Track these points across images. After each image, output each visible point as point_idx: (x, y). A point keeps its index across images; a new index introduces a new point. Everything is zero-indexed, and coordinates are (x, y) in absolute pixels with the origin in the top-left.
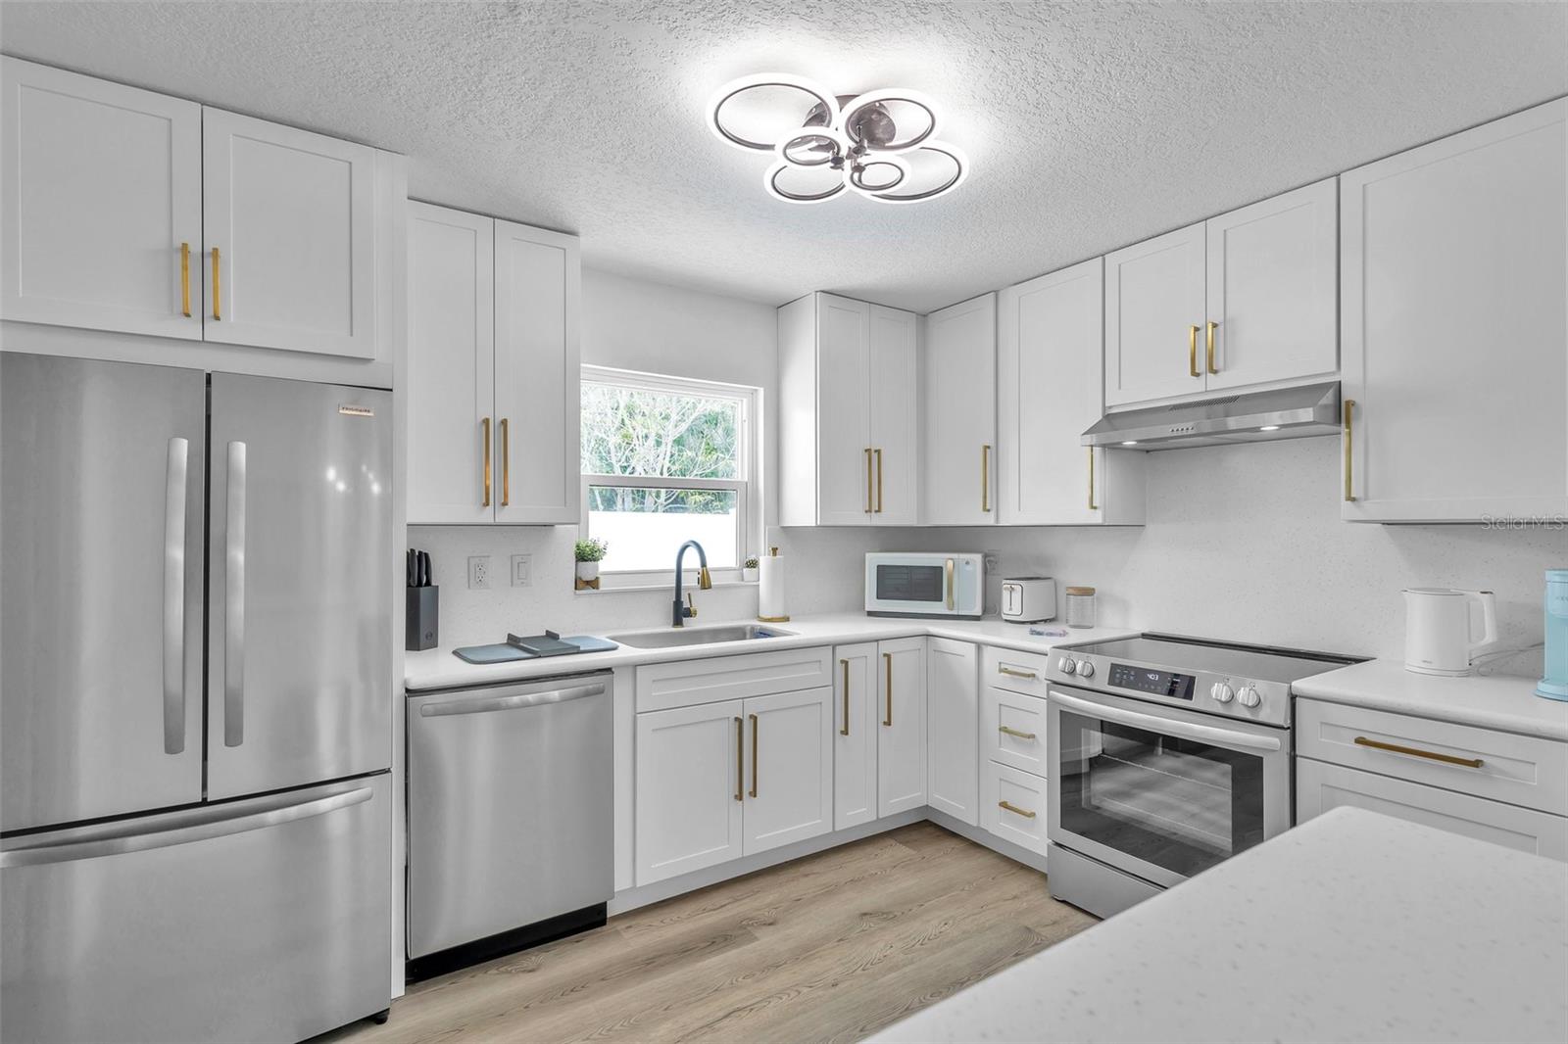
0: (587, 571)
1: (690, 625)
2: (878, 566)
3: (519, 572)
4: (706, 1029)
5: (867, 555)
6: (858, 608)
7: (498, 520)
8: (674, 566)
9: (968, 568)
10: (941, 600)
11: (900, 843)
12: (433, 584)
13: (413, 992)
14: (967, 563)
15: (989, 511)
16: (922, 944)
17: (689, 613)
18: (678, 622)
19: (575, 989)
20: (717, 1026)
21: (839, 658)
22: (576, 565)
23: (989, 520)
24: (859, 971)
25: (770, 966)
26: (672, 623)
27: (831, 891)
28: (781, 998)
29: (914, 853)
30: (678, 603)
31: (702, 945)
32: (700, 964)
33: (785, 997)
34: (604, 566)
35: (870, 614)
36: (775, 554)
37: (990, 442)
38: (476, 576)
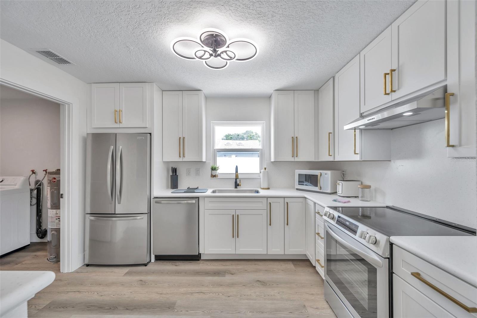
0: (214, 173)
1: (239, 188)
2: (299, 174)
3: (197, 172)
4: (190, 294)
5: (296, 170)
6: (292, 187)
7: (184, 160)
8: (234, 172)
9: (326, 176)
10: (317, 187)
11: (293, 264)
12: (177, 174)
13: (156, 262)
14: (326, 174)
15: (331, 156)
16: (264, 296)
17: (238, 185)
18: (236, 187)
19: (178, 273)
20: (193, 294)
21: (269, 202)
22: (211, 171)
23: (331, 159)
24: (239, 296)
25: (220, 285)
26: (234, 187)
27: (256, 271)
28: (213, 294)
29: (294, 268)
30: (236, 182)
31: (212, 273)
32: (207, 278)
33: (214, 294)
34: (219, 171)
35: (297, 189)
36: (265, 169)
37: (332, 131)
38: (188, 173)
